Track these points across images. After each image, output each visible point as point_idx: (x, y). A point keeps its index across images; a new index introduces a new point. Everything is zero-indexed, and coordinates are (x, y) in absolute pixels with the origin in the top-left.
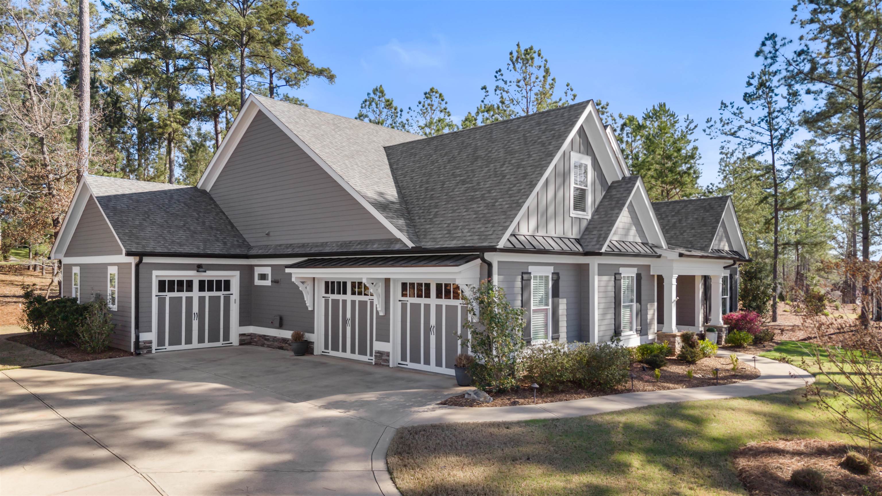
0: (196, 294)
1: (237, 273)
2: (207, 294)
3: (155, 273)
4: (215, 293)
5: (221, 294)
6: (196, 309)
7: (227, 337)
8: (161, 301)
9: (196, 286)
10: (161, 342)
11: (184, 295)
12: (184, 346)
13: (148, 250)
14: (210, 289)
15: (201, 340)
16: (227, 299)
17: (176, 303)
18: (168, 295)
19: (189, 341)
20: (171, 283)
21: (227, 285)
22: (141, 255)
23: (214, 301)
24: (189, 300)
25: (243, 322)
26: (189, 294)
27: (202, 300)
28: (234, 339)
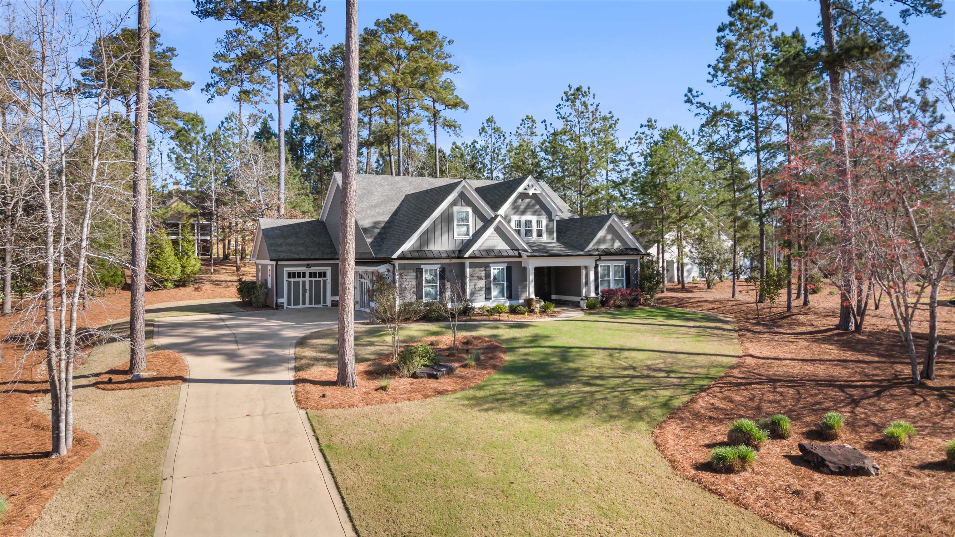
0: (307, 279)
1: (329, 268)
2: (313, 279)
3: (285, 269)
4: (317, 279)
5: (321, 279)
6: (307, 287)
7: (325, 302)
8: (289, 283)
9: (307, 275)
10: (289, 304)
11: (301, 280)
12: (301, 306)
13: (281, 257)
14: (315, 277)
15: (310, 303)
16: (325, 282)
17: (297, 284)
18: (293, 280)
19: (304, 303)
20: (294, 274)
21: (325, 274)
22: (277, 260)
23: (317, 283)
24: (304, 283)
25: (332, 295)
26: (304, 279)
27: (310, 282)
28: (329, 303)
